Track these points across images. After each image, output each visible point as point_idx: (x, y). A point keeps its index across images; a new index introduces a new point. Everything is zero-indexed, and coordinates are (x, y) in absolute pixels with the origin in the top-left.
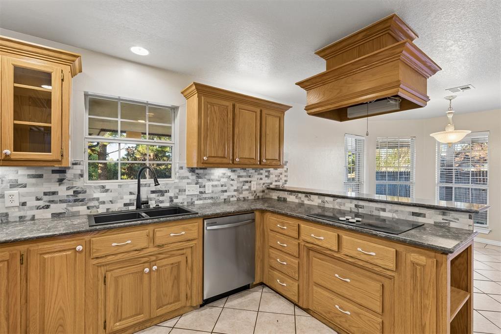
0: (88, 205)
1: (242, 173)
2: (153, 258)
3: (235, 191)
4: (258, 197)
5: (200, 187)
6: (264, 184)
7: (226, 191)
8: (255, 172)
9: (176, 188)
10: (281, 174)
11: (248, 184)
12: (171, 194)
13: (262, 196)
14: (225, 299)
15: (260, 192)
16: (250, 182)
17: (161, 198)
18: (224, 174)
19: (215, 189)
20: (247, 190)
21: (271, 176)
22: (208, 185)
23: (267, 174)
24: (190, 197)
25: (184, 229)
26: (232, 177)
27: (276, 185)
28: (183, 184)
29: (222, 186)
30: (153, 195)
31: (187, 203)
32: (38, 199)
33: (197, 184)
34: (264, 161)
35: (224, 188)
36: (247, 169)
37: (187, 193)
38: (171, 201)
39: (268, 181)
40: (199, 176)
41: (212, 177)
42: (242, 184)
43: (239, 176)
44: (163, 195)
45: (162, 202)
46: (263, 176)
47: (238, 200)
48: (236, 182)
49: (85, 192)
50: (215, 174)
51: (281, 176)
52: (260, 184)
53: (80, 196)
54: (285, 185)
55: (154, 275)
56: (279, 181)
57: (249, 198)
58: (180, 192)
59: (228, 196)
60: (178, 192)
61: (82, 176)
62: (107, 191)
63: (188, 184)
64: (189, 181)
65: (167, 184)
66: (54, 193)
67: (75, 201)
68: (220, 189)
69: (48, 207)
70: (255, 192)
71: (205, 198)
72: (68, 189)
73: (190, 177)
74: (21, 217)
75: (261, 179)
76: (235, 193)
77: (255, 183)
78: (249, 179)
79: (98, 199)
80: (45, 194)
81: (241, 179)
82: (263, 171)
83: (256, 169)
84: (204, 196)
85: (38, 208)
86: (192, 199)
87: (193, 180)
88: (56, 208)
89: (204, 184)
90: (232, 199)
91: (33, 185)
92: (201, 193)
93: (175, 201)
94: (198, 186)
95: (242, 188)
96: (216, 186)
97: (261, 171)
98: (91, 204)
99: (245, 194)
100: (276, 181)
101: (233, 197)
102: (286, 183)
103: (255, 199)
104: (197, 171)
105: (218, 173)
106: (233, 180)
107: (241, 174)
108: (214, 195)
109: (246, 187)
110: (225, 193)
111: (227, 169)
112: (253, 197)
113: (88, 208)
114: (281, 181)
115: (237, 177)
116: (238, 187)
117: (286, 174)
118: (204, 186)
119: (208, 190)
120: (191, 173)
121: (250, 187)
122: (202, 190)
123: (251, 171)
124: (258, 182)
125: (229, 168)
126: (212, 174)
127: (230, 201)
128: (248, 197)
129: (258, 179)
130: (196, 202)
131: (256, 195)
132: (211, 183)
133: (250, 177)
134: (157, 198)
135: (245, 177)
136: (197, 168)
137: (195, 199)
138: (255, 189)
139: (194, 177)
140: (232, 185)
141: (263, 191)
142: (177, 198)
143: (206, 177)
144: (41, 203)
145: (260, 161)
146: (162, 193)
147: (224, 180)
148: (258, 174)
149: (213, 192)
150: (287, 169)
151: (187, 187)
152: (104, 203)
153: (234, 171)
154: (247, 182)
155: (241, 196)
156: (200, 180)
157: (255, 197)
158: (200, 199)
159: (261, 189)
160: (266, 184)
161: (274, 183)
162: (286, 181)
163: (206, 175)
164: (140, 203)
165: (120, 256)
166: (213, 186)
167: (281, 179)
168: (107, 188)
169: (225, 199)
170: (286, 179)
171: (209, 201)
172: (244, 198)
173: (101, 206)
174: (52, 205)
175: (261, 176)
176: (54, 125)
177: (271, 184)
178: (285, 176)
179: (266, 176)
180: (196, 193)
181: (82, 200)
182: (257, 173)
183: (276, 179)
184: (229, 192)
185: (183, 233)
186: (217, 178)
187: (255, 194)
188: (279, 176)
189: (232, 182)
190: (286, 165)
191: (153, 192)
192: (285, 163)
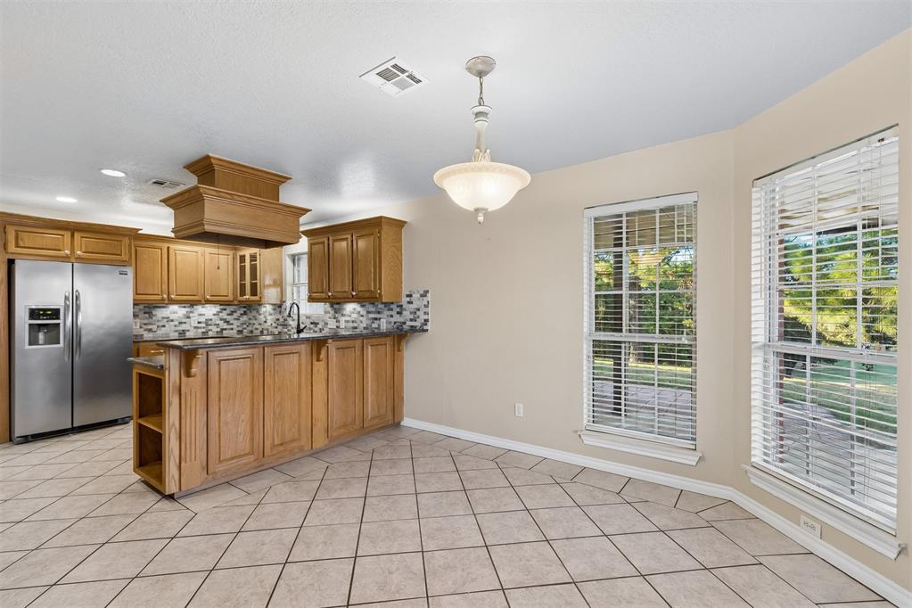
1: (372, 309)
3: (364, 328)
5: (336, 322)
6: (395, 323)
7: (356, 328)
9: (323, 321)
10: (418, 310)
11: (378, 322)
16: (380, 319)
19: (347, 325)
20: (376, 329)
21: (404, 313)
22: (343, 319)
23: (398, 310)
26: (361, 313)
27: (412, 326)
28: (327, 318)
29: (353, 321)
30: (312, 326)
33: (334, 318)
35: (355, 325)
36: (376, 303)
37: (329, 326)
38: (321, 332)
39: (402, 320)
40: (336, 312)
41: (344, 312)
42: (372, 321)
43: (369, 312)
46: (394, 313)
48: (365, 318)
50: (347, 309)
51: (418, 313)
52: (390, 323)
53: (286, 323)
54: (424, 327)
56: (416, 321)
58: (325, 324)
61: (286, 309)
63: (329, 318)
64: (330, 315)
65: (318, 317)
68: (352, 325)
69: (276, 327)
75: (392, 316)
76: (365, 331)
77: (385, 320)
78: (379, 316)
80: (276, 320)
81: (370, 316)
82: (394, 306)
83: (385, 304)
89: (339, 319)
92: (337, 327)
94: (335, 320)
95: (371, 326)
96: (348, 321)
97: (391, 306)
100: (411, 320)
102: (426, 324)
104: (335, 306)
105: (350, 307)
107: (370, 310)
109: (376, 325)
114: (418, 320)
115: (366, 313)
116: (367, 325)
117: (426, 310)
118: (339, 321)
119: (343, 325)
120: (331, 308)
121: (379, 325)
122: (338, 324)
123: (379, 306)
124: (387, 320)
125: (358, 302)
126: (344, 309)
129: (388, 316)
133: (379, 313)
135: (374, 312)
138: (385, 328)
139: (332, 312)
140: (361, 322)
142: (323, 329)
143: (341, 311)
147: (355, 316)
148: (388, 310)
149: (345, 327)
150: (428, 302)
151: (329, 321)
154: (376, 319)
156: (337, 315)
160: (397, 323)
161: (409, 323)
162: (426, 321)
166: (345, 321)
167: (418, 317)
170: (426, 317)
175: (391, 313)
176: (258, 281)
177: (405, 323)
178: (425, 313)
179: (398, 313)
180: (334, 327)
183: (412, 317)
186: (349, 313)
188: (416, 313)
189: (361, 318)
190: (426, 296)
191: (312, 323)
192: (425, 294)
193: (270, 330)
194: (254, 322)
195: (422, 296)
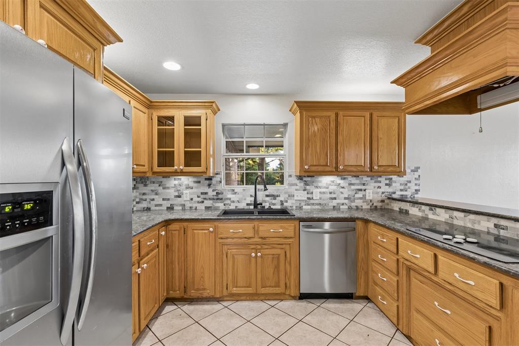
0: (225, 203)
1: (354, 180)
2: (259, 247)
3: (345, 198)
4: (376, 207)
5: (308, 193)
6: (383, 193)
7: (335, 199)
8: (371, 179)
9: (286, 193)
10: (410, 182)
11: (363, 193)
12: (282, 198)
13: (381, 206)
14: (323, 300)
15: (378, 201)
16: (365, 190)
17: (274, 201)
18: (333, 182)
19: (323, 196)
20: (360, 198)
21: (394, 184)
22: (316, 192)
23: (387, 182)
24: (299, 202)
25: (281, 228)
26: (341, 185)
27: (402, 195)
28: (292, 190)
29: (331, 193)
30: (268, 199)
31: (296, 207)
32: (198, 197)
33: (304, 190)
34: (376, 167)
35: (333, 196)
36: (360, 177)
37: (296, 198)
38: (282, 204)
39: (390, 190)
40: (306, 184)
41: (320, 184)
42: (354, 192)
43: (351, 184)
44: (275, 199)
45: (274, 204)
46: (382, 185)
47: (349, 208)
48: (347, 189)
49: (223, 193)
50: (323, 182)
51: (409, 184)
52: (377, 193)
53: (220, 196)
54: (416, 196)
55: (259, 260)
56: (406, 191)
57: (363, 208)
58: (289, 196)
59: (338, 204)
60: (287, 196)
61: (221, 182)
62: (235, 193)
63: (296, 190)
64: (297, 187)
65: (278, 189)
66: (206, 193)
67: (217, 199)
68: (329, 196)
69: (203, 202)
70: (371, 201)
71: (313, 204)
72: (213, 191)
73: (298, 184)
74: (190, 207)
75: (379, 187)
76: (346, 201)
77: (371, 191)
78: (363, 187)
79: (230, 199)
80: (202, 193)
81: (353, 187)
82: (383, 179)
83: (372, 177)
84: (312, 201)
85: (198, 202)
86: (300, 204)
87: (301, 187)
88: (208, 203)
89: (311, 191)
90: (341, 207)
91: (197, 188)
92: (309, 198)
93: (285, 204)
94: (306, 192)
95: (354, 196)
96: (324, 193)
97: (379, 179)
98: (227, 202)
99: (358, 203)
100: (401, 190)
101: (343, 204)
102: (417, 194)
103: (371, 209)
104: (305, 179)
105: (326, 180)
106: (343, 188)
107: (353, 182)
108: (322, 202)
109: (360, 195)
110: (334, 201)
111: (336, 177)
112: (368, 207)
113: (224, 205)
114: (408, 190)
115: (348, 185)
116: (349, 195)
117: (417, 182)
118: (312, 193)
119: (316, 196)
120: (299, 181)
121: (364, 196)
122: (309, 196)
123: (365, 179)
124: (374, 191)
125: (338, 176)
126: (320, 182)
127: (339, 209)
128: (362, 206)
129: (374, 188)
130: (304, 207)
131: (373, 204)
132: (319, 190)
133: (364, 184)
134: (270, 201)
135: (358, 184)
136: (305, 177)
137: (303, 204)
138: (371, 198)
139: (302, 184)
140: (342, 193)
141: (383, 201)
142: (287, 202)
143: (314, 184)
144: (200, 199)
145: (371, 168)
146: (274, 197)
147: (332, 188)
148: (375, 182)
149: (320, 199)
150: (419, 176)
151: (296, 193)
152: (234, 202)
153: (344, 179)
154: (361, 190)
155: (353, 205)
156: (308, 187)
157: (371, 207)
158: (309, 205)
159: (380, 199)
160: (386, 194)
161: (399, 193)
162: (417, 191)
163: (313, 182)
164: (256, 204)
165: (235, 240)
166: (320, 193)
167: (409, 188)
168: (236, 191)
169: (334, 207)
170: (417, 188)
171: (317, 207)
172: (356, 206)
173: (232, 204)
174: (205, 201)
175: (379, 184)
176: (203, 149)
177: (394, 193)
178: (416, 184)
179: (386, 185)
180: (304, 199)
181: (221, 199)
182: (373, 181)
183: (402, 187)
184: (339, 199)
185: (281, 230)
186: (325, 185)
187: (371, 204)
188: (406, 184)
189: (342, 190)
190: (417, 171)
191: (267, 196)
192: (416, 170)
193: (188, 205)
194: (156, 197)
195: (412, 171)
